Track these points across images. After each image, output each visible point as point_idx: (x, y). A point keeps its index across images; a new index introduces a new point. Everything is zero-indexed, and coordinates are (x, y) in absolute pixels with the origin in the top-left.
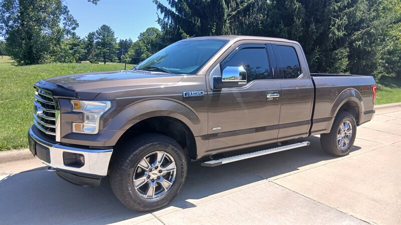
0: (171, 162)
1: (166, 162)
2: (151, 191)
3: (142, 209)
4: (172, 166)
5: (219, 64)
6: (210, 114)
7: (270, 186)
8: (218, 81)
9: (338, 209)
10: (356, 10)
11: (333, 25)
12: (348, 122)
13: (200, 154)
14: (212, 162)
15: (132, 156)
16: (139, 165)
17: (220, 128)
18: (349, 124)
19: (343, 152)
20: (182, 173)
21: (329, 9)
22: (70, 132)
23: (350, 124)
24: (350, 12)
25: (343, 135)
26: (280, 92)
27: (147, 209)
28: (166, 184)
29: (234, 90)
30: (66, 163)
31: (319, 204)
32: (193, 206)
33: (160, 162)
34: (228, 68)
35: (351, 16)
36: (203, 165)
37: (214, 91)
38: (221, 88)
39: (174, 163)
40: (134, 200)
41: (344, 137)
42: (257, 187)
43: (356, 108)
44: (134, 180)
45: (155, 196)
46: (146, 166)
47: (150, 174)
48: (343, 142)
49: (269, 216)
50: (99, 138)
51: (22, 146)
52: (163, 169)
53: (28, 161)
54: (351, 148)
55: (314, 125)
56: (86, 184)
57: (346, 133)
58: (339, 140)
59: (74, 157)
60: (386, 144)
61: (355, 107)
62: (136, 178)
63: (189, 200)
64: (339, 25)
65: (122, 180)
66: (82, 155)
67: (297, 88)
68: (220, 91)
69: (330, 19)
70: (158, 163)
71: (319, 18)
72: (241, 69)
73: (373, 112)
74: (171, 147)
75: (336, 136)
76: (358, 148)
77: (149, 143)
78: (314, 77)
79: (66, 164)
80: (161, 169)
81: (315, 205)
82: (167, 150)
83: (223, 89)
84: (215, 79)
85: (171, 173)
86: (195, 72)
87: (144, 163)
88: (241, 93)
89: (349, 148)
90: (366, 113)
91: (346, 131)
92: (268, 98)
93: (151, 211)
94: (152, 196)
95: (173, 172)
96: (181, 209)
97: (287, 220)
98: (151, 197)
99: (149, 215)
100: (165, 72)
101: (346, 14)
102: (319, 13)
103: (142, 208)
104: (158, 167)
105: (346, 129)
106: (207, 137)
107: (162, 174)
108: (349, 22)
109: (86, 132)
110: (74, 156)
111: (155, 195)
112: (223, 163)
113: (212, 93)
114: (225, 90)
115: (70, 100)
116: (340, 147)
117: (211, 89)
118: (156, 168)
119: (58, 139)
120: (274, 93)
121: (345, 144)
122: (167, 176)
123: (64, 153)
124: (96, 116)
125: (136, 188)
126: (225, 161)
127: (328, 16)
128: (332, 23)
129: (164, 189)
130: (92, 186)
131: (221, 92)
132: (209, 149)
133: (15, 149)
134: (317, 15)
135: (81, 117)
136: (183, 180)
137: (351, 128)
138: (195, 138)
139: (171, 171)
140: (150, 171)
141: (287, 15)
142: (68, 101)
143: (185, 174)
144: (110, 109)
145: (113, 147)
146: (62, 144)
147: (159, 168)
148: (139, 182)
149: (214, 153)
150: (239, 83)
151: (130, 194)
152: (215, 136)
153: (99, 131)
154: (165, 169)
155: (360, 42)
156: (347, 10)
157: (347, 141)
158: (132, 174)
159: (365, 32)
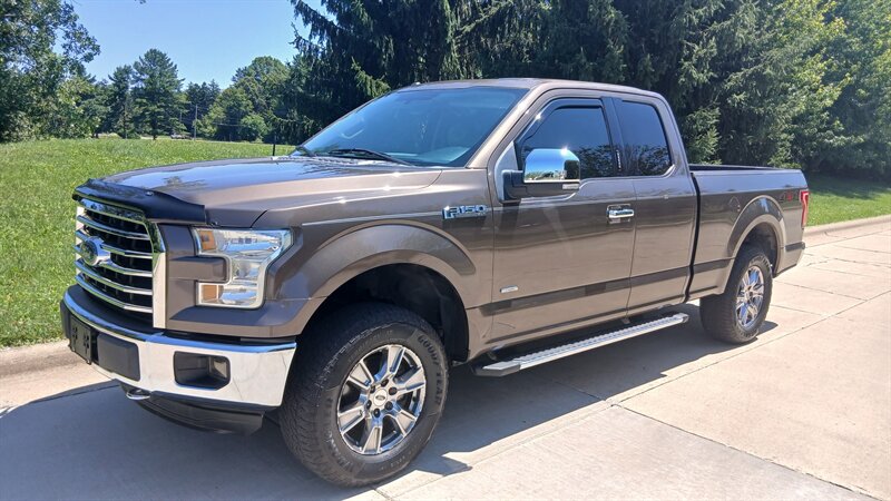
0: (415, 369)
1: (406, 369)
2: (373, 439)
3: (354, 481)
4: (418, 377)
5: (512, 144)
6: (499, 255)
7: (618, 414)
8: (514, 183)
9: (775, 461)
10: (735, 25)
11: (688, 58)
12: (757, 269)
13: (476, 347)
14: (500, 366)
15: (335, 357)
16: (349, 379)
17: (516, 289)
18: (758, 273)
19: (748, 334)
20: (438, 393)
21: (679, 23)
22: (192, 305)
23: (761, 274)
24: (723, 30)
25: (746, 299)
26: (633, 205)
27: (366, 481)
28: (403, 420)
29: (546, 203)
30: (179, 380)
31: (733, 451)
32: (464, 468)
33: (392, 370)
34: (536, 152)
35: (724, 39)
36: (479, 373)
37: (505, 205)
38: (520, 197)
39: (421, 371)
40: (338, 461)
41: (749, 302)
42: (588, 418)
43: (771, 239)
44: (339, 415)
45: (382, 449)
46: (364, 379)
47: (372, 397)
48: (747, 313)
49: (638, 483)
50: (265, 316)
51: (23, 339)
52: (398, 386)
53: (41, 373)
54: (762, 325)
55: (695, 276)
56: (225, 426)
57: (751, 294)
58: (739, 310)
59: (200, 363)
60: (825, 315)
61: (768, 236)
62: (342, 410)
63: (450, 455)
64: (700, 59)
65: (314, 415)
66: (224, 360)
67: (666, 197)
68: (517, 204)
69: (681, 45)
70: (388, 372)
71: (657, 42)
72: (566, 153)
73: (800, 246)
74: (417, 333)
75: (735, 300)
76: (772, 326)
77: (373, 327)
78: (695, 173)
79: (180, 382)
80: (394, 385)
81: (727, 456)
82: (409, 341)
83: (523, 201)
84: (506, 177)
85: (415, 395)
86: (462, 162)
87: (359, 374)
88: (558, 208)
89: (758, 325)
90: (790, 248)
91: (751, 290)
92: (610, 220)
93: (373, 485)
94: (375, 450)
95: (419, 391)
96: (440, 476)
97: (679, 490)
98: (372, 452)
99: (370, 494)
100: (393, 161)
101: (714, 33)
102: (656, 32)
103: (356, 477)
104: (387, 381)
105: (754, 284)
106: (489, 309)
107: (396, 397)
108: (720, 51)
109: (228, 303)
110: (199, 361)
111: (382, 446)
112: (522, 368)
113: (501, 209)
114: (526, 203)
115: (189, 227)
116: (743, 324)
117: (500, 201)
118: (384, 384)
119: (159, 321)
120: (623, 207)
121: (750, 317)
122: (406, 402)
123: (178, 357)
124: (254, 266)
125: (343, 433)
126: (527, 362)
127: (677, 37)
128: (686, 52)
129: (399, 432)
130: (239, 433)
131: (520, 207)
132: (494, 337)
133: (9, 345)
134: (653, 35)
135: (220, 267)
136: (441, 408)
137: (762, 282)
138: (467, 312)
139: (415, 390)
140: (372, 392)
141: (588, 34)
142: (185, 230)
143: (443, 396)
144: (289, 248)
145: (298, 339)
146: (169, 334)
147: (391, 384)
148: (348, 417)
149: (500, 345)
150: (565, 187)
151: (330, 447)
152: (506, 305)
153: (264, 301)
154: (403, 386)
155: (742, 96)
156: (716, 26)
157: (753, 310)
158: (335, 401)
159: (753, 73)
